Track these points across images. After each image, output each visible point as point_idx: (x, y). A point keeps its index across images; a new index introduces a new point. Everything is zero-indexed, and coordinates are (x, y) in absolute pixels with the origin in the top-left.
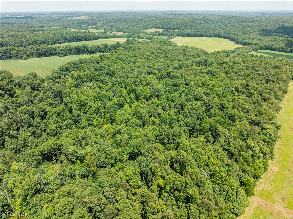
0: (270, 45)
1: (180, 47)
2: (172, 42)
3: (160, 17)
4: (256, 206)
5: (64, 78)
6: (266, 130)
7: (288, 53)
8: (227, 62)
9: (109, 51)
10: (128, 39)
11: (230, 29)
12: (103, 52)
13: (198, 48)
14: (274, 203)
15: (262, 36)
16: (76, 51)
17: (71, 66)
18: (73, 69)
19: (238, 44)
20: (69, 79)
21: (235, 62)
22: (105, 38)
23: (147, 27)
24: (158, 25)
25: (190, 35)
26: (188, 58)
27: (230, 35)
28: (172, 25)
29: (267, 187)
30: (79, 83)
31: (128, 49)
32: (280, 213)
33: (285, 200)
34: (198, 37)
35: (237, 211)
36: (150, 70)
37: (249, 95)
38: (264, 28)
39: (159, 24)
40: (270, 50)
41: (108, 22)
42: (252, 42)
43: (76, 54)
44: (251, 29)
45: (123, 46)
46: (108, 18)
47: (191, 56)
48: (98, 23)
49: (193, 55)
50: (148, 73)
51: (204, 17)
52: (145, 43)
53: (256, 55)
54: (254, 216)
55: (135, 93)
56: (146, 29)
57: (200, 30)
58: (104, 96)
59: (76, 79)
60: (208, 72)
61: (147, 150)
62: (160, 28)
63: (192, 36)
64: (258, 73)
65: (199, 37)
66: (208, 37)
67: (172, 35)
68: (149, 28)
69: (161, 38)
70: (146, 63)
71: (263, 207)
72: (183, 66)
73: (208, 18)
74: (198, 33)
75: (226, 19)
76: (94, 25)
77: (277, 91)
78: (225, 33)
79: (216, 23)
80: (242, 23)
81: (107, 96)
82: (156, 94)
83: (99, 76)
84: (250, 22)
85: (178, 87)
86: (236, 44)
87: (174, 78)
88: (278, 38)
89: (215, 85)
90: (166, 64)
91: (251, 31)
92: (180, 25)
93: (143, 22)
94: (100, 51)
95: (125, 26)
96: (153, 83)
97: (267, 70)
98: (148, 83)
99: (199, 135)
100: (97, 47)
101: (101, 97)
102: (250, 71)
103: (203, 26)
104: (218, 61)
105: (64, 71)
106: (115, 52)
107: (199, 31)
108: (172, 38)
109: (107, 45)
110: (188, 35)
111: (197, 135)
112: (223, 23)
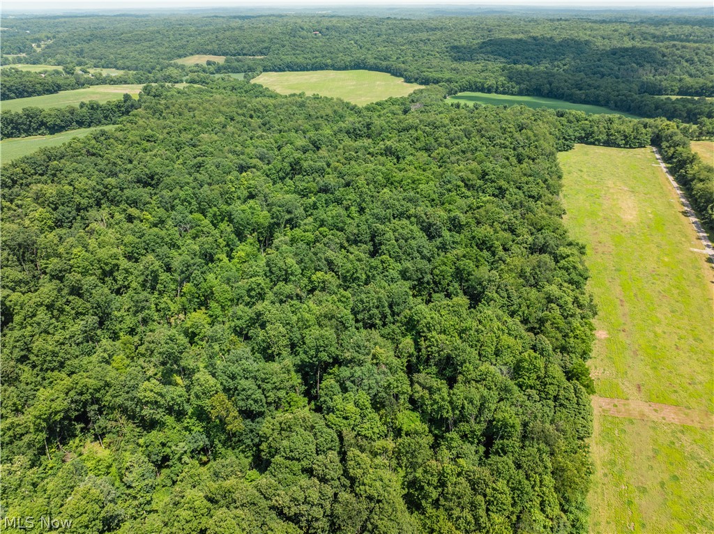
0: (479, 80)
1: (286, 97)
2: (262, 86)
3: (207, 25)
4: (599, 414)
5: (13, 207)
6: (566, 259)
7: (515, 95)
8: (416, 125)
9: (103, 121)
10: (147, 86)
11: (384, 49)
12: (89, 126)
13: (329, 97)
14: (627, 399)
15: (456, 60)
16: (7, 128)
17: (23, 170)
18: (29, 180)
19: (412, 82)
20: (31, 209)
21: (435, 123)
22: (73, 88)
23: (181, 52)
24: (208, 45)
25: (295, 67)
26: (317, 122)
27: (388, 63)
28: (247, 46)
29: (603, 373)
30: (67, 215)
31: (162, 112)
32: (644, 415)
33: (642, 387)
34: (316, 70)
35: (583, 432)
36: (243, 160)
37: (497, 192)
38: (456, 44)
39: (211, 43)
40: (479, 91)
41: (65, 42)
42: (440, 76)
43: (8, 137)
44: (429, 47)
45: (147, 104)
46: (58, 32)
47: (322, 118)
48: (33, 45)
49: (327, 115)
50: (242, 169)
51: (317, 22)
52: (194, 92)
53: (465, 105)
54: (604, 434)
55: (231, 221)
56: (180, 56)
57: (317, 55)
58: (159, 240)
59: (55, 205)
60: (385, 150)
61: (357, 349)
62: (215, 54)
63: (301, 70)
64: (494, 142)
65: (319, 71)
66: (339, 69)
67: (251, 69)
68: (185, 56)
69: (231, 79)
70: (224, 144)
71: (611, 412)
72: (322, 143)
73: (326, 23)
74: (314, 60)
75: (368, 25)
76: (21, 51)
77: (547, 177)
78: (375, 58)
79: (348, 37)
80: (405, 35)
81: (167, 239)
82: (288, 217)
83: (122, 189)
84: (422, 32)
85: (332, 193)
86: (406, 82)
87: (313, 173)
88: (490, 65)
89: (418, 180)
90: (272, 141)
91: (430, 52)
92: (266, 45)
93: (165, 39)
94: (81, 124)
95: (118, 52)
96: (267, 191)
97: (509, 134)
98: (254, 193)
99: (433, 295)
100: (70, 112)
101: (152, 244)
102: (477, 139)
103: (321, 44)
104: (395, 123)
105: (7, 187)
106: (131, 122)
107: (316, 57)
108: (253, 78)
109: (98, 105)
110: (291, 67)
111: (430, 295)
112: (362, 34)
